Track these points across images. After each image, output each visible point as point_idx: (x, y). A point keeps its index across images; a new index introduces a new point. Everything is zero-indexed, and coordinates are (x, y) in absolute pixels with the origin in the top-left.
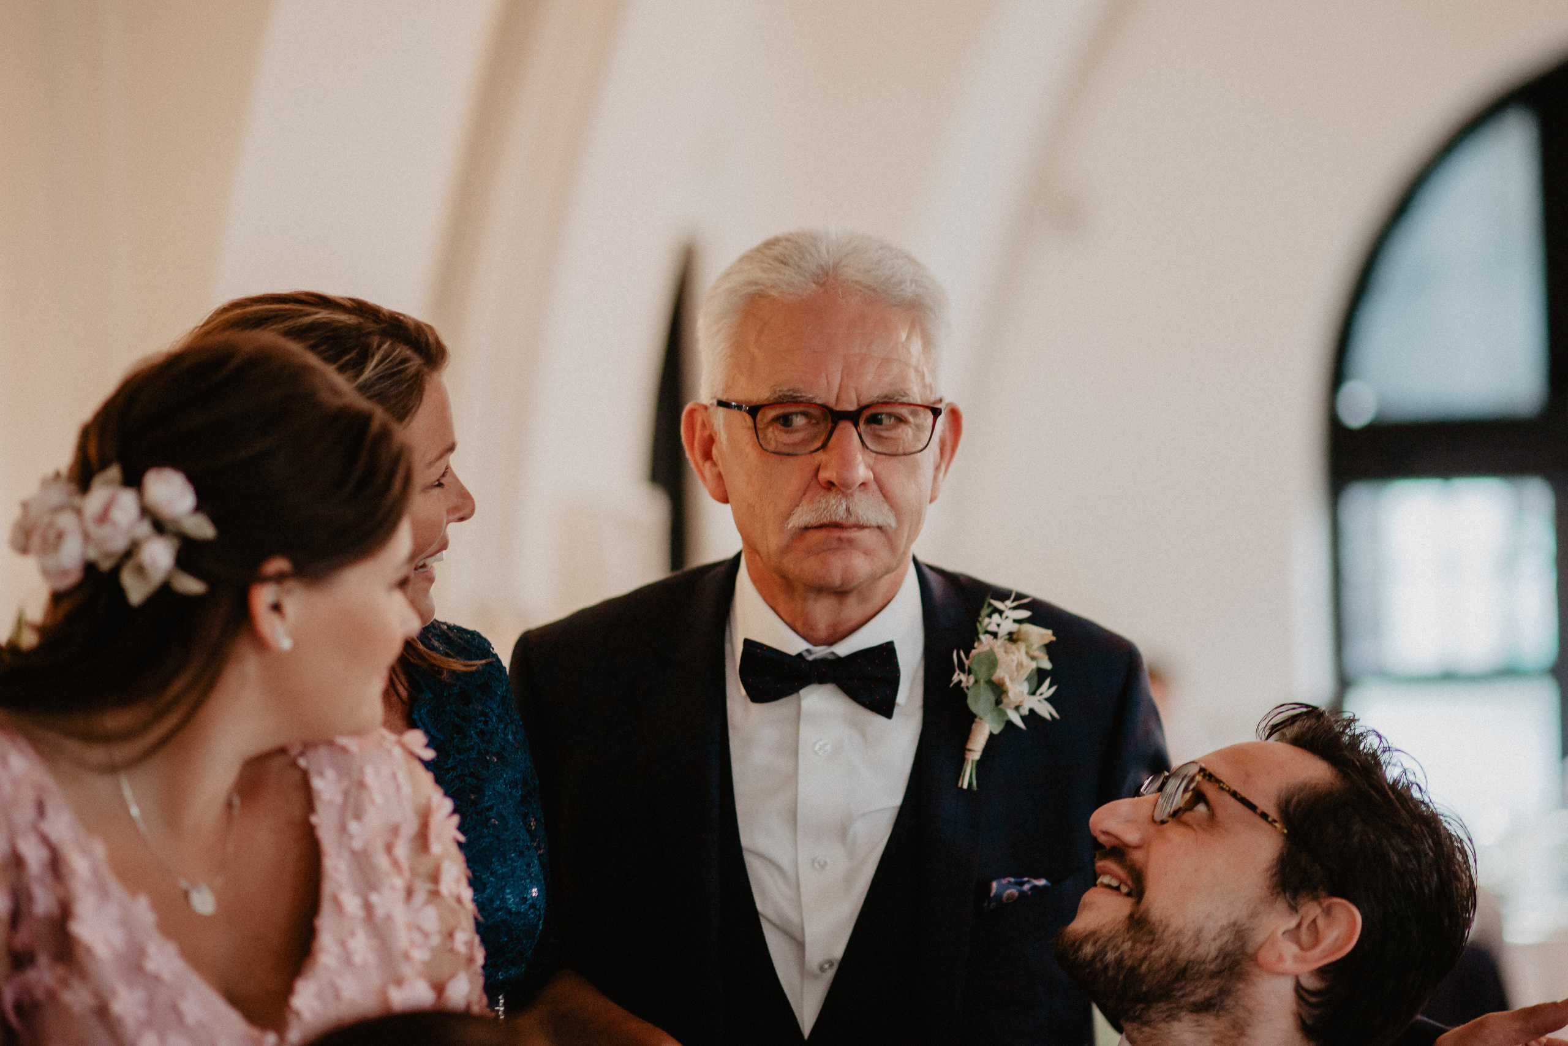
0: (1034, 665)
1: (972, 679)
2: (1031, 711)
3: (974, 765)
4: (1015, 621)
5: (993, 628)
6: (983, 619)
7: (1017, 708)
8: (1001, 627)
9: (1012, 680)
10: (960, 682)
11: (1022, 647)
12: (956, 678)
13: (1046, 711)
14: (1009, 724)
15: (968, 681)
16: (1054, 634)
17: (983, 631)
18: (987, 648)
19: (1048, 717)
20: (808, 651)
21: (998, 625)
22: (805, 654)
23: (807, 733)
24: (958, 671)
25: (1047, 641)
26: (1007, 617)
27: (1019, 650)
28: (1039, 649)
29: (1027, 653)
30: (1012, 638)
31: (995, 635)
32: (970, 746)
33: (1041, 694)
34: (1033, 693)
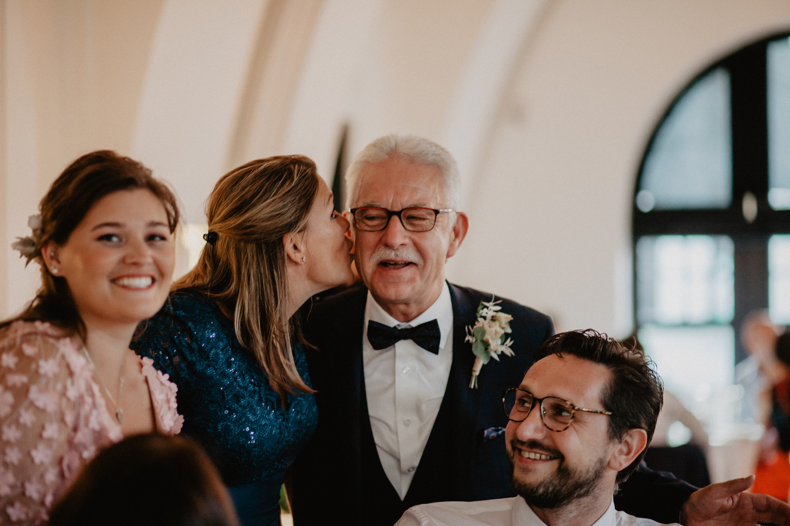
0: (503, 332)
1: (474, 340)
2: (502, 352)
3: (477, 378)
4: (494, 311)
5: (484, 314)
6: (480, 311)
7: (495, 352)
8: (488, 314)
9: (492, 339)
10: (469, 340)
11: (497, 324)
12: (467, 339)
13: (509, 352)
14: (492, 359)
15: (472, 340)
16: (512, 317)
17: (480, 316)
18: (481, 325)
19: (510, 355)
20: (399, 325)
21: (487, 313)
22: (397, 327)
23: (399, 364)
24: (468, 335)
25: (509, 320)
26: (490, 310)
27: (496, 325)
28: (506, 323)
29: (500, 326)
30: (493, 319)
31: (485, 318)
32: (474, 369)
33: (506, 345)
34: (503, 344)
